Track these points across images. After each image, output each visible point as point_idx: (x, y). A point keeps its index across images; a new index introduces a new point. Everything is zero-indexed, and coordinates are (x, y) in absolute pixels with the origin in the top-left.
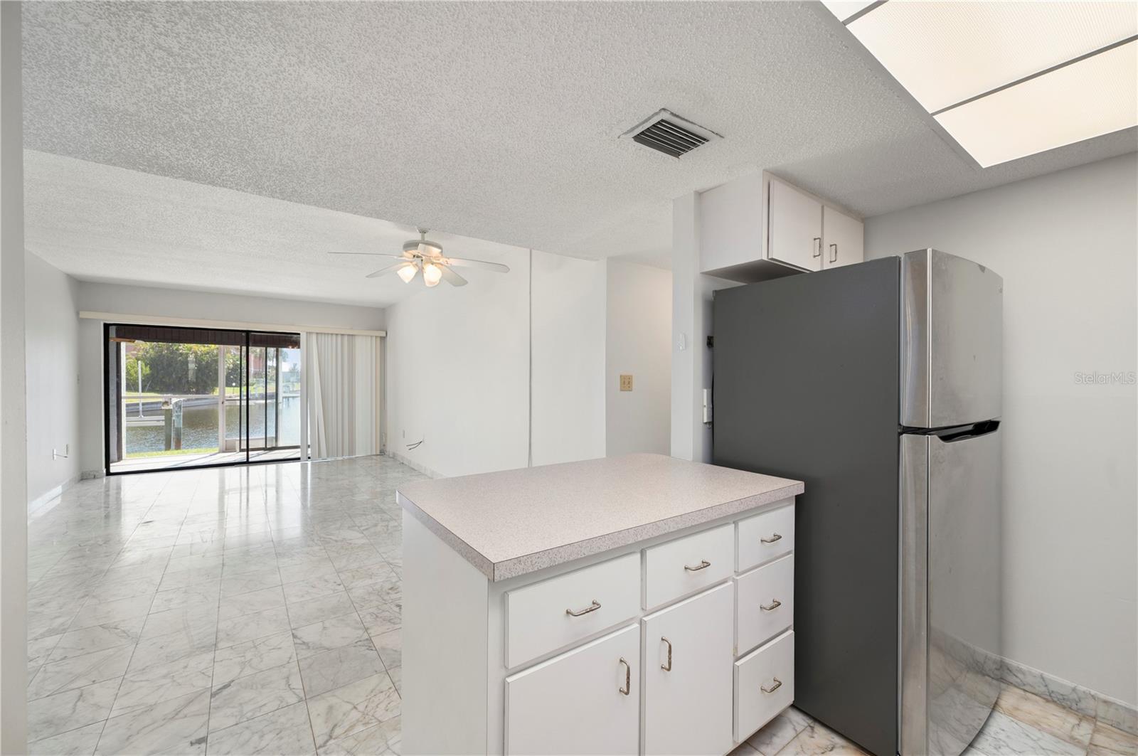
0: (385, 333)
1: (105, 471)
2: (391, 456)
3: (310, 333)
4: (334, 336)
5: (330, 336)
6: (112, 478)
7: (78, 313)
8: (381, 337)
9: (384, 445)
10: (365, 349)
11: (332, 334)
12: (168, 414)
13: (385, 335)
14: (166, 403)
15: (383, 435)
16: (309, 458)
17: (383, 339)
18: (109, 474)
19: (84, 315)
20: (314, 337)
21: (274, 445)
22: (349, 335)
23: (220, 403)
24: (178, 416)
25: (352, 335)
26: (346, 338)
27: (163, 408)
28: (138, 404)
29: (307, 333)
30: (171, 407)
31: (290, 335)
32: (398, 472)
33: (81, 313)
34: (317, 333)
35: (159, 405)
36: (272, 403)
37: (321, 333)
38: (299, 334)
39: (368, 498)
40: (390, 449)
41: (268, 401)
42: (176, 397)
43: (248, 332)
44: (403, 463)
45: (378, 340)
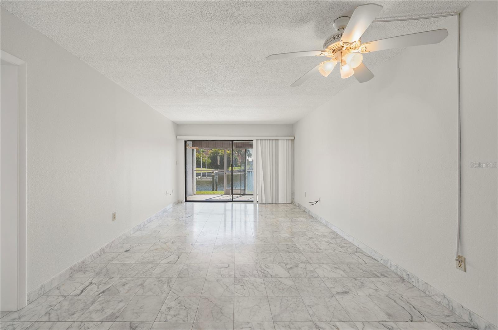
0: (293, 137)
1: (185, 200)
2: (297, 205)
3: (257, 140)
4: (269, 141)
5: (267, 141)
6: (187, 203)
7: (176, 137)
8: (291, 140)
9: (293, 199)
10: (283, 146)
11: (267, 140)
12: (213, 176)
13: (293, 139)
14: (213, 173)
15: (293, 193)
16: (257, 202)
17: (292, 141)
18: (186, 201)
19: (178, 137)
20: (259, 141)
21: (244, 193)
22: (275, 140)
23: (225, 173)
24: (217, 177)
25: (277, 140)
26: (274, 141)
27: (212, 174)
28: (206, 173)
29: (256, 140)
30: (214, 174)
31: (249, 142)
32: (304, 217)
33: (177, 137)
34: (261, 140)
35: (210, 173)
36: (243, 174)
37: (263, 140)
38: (253, 141)
39: (288, 236)
40: (297, 201)
41: (242, 173)
42: (216, 171)
43: (232, 141)
44: (305, 211)
45: (290, 142)
